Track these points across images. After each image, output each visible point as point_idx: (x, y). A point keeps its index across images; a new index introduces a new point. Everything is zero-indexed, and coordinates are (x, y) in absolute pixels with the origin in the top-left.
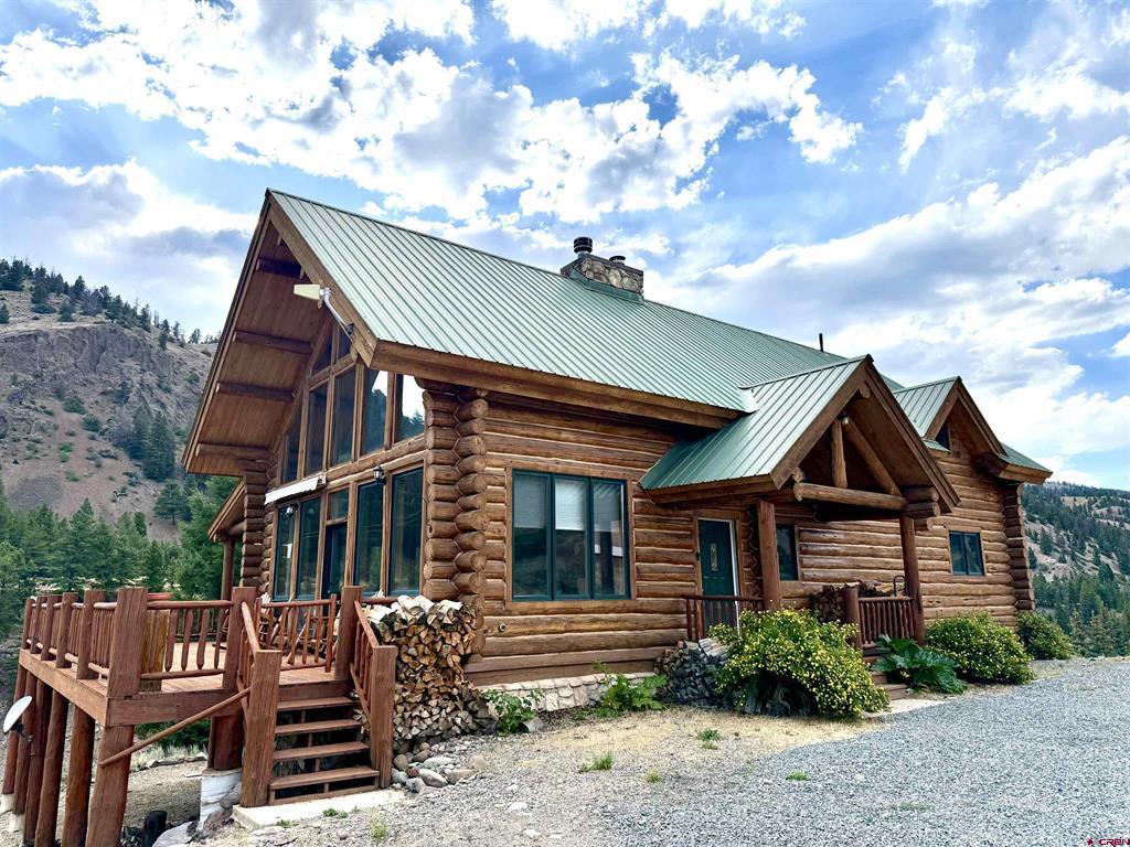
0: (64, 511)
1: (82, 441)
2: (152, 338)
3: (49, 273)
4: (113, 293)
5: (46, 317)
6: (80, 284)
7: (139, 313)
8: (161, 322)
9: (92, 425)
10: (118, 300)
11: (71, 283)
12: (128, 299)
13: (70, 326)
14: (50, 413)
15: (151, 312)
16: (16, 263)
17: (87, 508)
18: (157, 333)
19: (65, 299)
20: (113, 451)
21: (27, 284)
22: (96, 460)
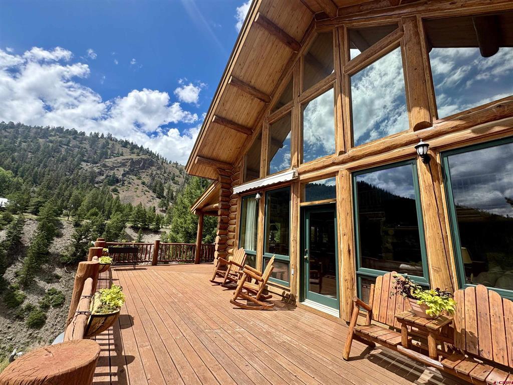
0: (135, 204)
1: (141, 186)
2: (160, 162)
3: (134, 144)
4: (150, 150)
5: (133, 155)
6: (142, 147)
7: (156, 155)
8: (162, 158)
9: (143, 183)
10: (151, 151)
11: (140, 147)
12: (154, 151)
13: (139, 157)
14: (133, 180)
15: (160, 155)
16: (126, 141)
17: (141, 204)
18: (161, 160)
19: (138, 151)
20: (148, 190)
21: (128, 146)
22: (144, 192)
